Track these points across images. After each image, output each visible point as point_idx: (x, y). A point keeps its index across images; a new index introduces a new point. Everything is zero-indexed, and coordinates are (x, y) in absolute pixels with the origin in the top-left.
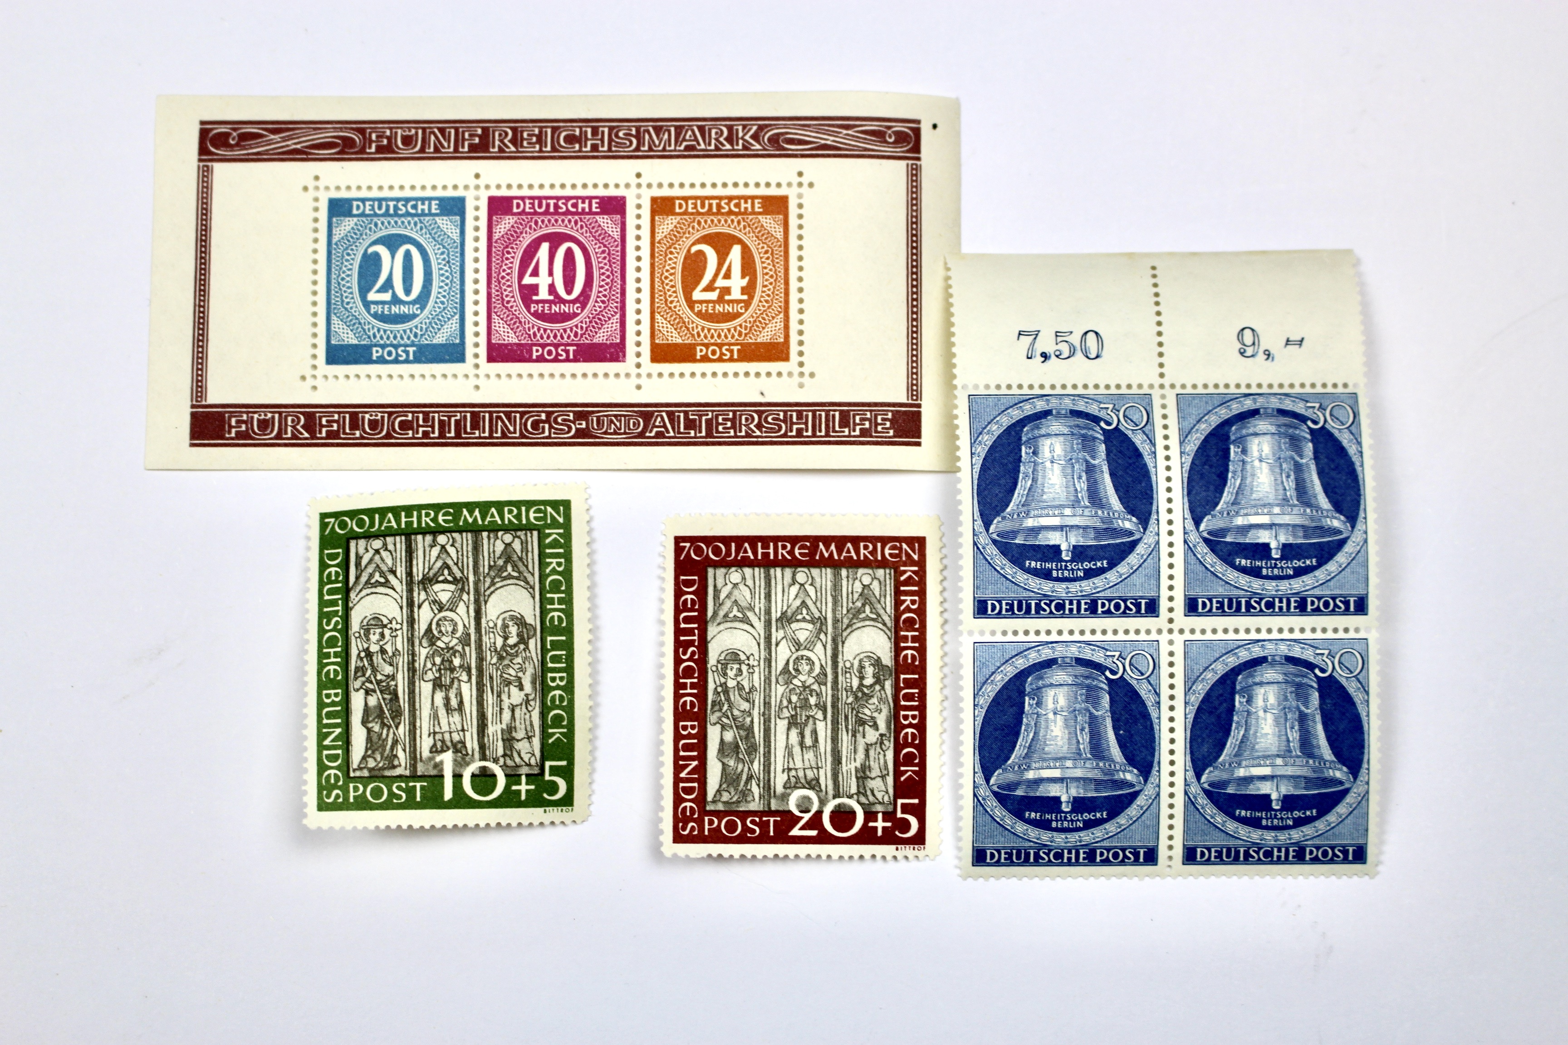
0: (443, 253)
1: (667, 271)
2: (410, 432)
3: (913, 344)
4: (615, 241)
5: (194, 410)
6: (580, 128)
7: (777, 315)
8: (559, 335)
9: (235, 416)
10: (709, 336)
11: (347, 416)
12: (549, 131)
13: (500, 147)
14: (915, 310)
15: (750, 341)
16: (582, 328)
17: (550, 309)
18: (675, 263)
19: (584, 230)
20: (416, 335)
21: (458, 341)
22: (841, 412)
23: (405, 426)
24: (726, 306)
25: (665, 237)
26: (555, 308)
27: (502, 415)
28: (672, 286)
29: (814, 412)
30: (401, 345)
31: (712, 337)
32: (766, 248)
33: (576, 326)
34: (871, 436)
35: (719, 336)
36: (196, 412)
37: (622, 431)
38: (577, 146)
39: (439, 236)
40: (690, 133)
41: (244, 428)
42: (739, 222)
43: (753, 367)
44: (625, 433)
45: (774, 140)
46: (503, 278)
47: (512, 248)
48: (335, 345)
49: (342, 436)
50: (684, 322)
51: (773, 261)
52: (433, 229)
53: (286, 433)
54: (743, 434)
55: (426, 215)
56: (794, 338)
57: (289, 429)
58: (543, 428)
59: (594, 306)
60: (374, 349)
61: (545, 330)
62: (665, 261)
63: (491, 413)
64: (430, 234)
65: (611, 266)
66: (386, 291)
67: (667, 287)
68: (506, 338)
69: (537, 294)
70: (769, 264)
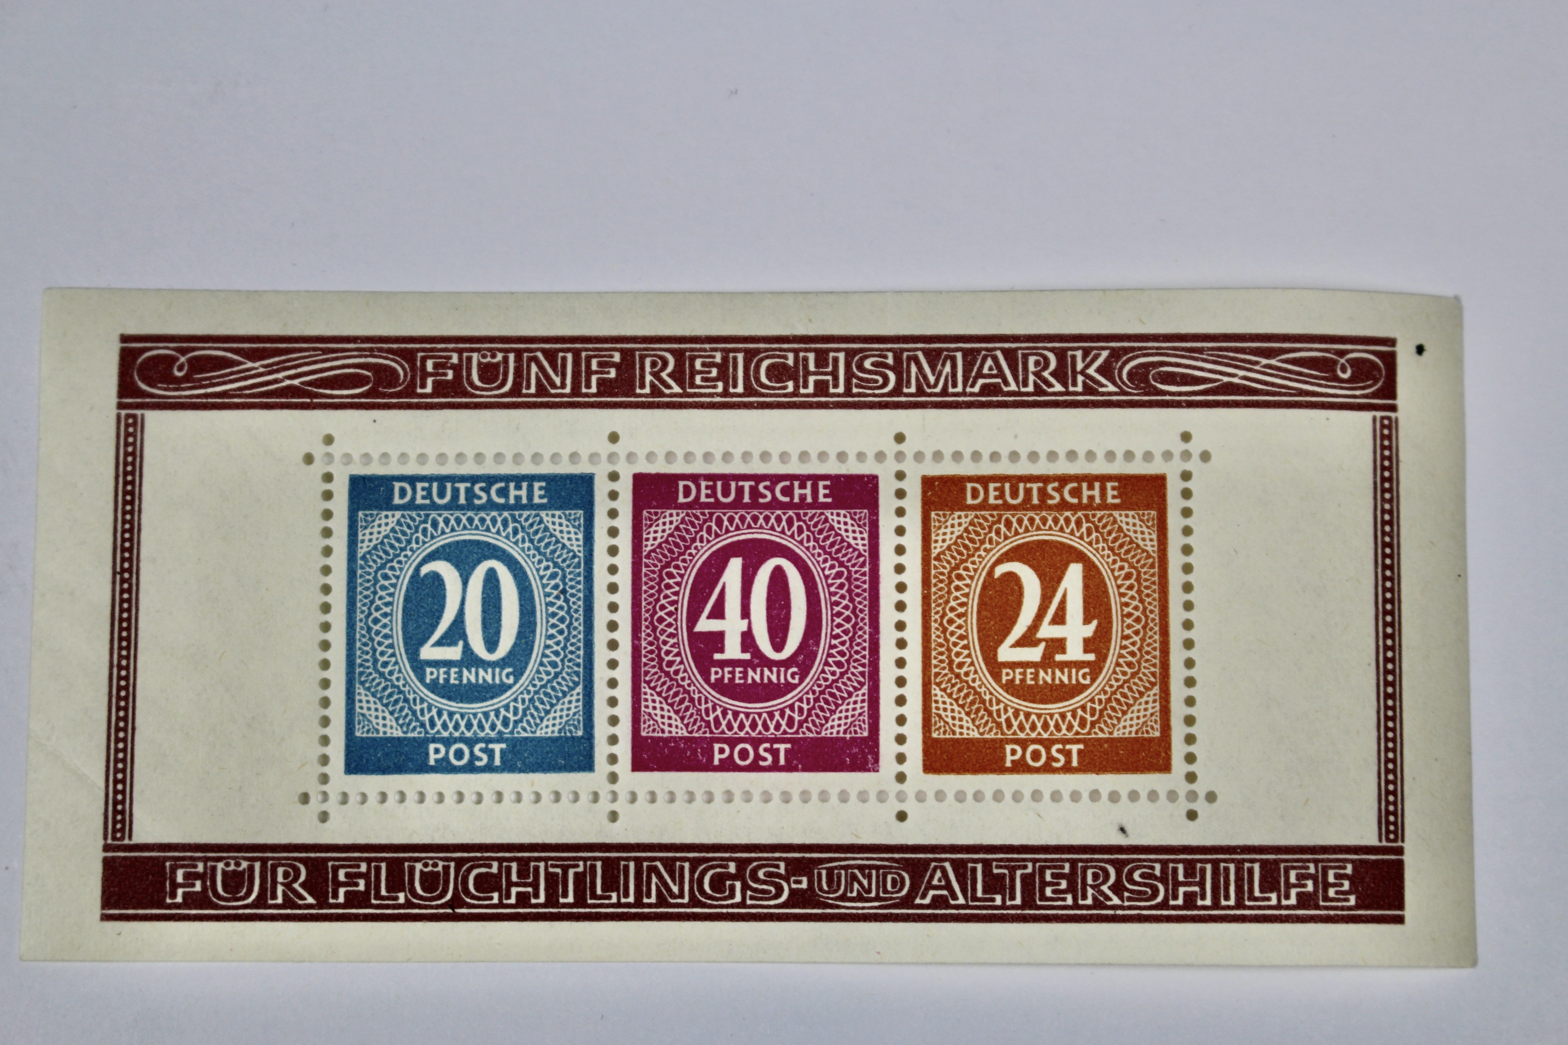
0: (553, 576)
1: (952, 609)
2: (496, 895)
3: (1387, 740)
4: (860, 555)
5: (110, 854)
6: (796, 352)
7: (1147, 689)
8: (760, 723)
9: (182, 866)
10: (1027, 727)
11: (383, 865)
12: (740, 357)
13: (653, 385)
14: (1390, 678)
15: (1101, 735)
16: (801, 710)
17: (745, 677)
18: (967, 595)
19: (804, 535)
20: (505, 722)
21: (580, 733)
22: (1264, 864)
23: (486, 883)
24: (1058, 673)
25: (949, 548)
26: (754, 676)
27: (658, 864)
28: (961, 637)
29: (1215, 863)
30: (478, 740)
31: (1033, 728)
32: (1127, 570)
33: (792, 707)
34: (1318, 907)
35: (1046, 726)
36: (113, 858)
37: (873, 895)
38: (790, 385)
39: (547, 545)
40: (989, 362)
41: (198, 887)
42: (1079, 523)
43: (1107, 782)
44: (877, 898)
45: (1139, 376)
46: (661, 620)
47: (677, 567)
48: (362, 739)
49: (374, 902)
50: (983, 702)
51: (1139, 592)
52: (536, 532)
53: (274, 897)
54: (1089, 901)
55: (524, 507)
56: (1178, 731)
57: (280, 889)
58: (732, 888)
59: (823, 671)
60: (432, 747)
61: (736, 714)
62: (949, 592)
63: (638, 861)
64: (531, 541)
65: (852, 600)
66: (453, 643)
67: (953, 639)
68: (666, 728)
69: (722, 650)
70: (1132, 598)
